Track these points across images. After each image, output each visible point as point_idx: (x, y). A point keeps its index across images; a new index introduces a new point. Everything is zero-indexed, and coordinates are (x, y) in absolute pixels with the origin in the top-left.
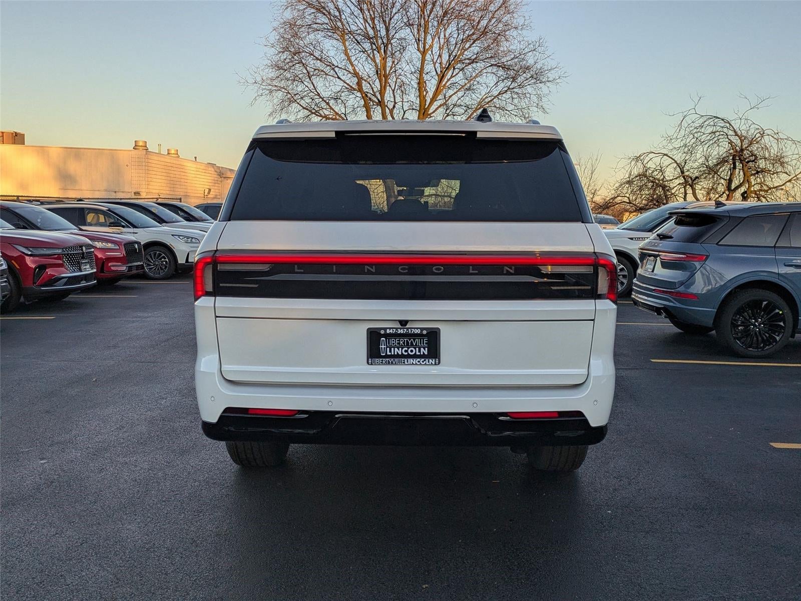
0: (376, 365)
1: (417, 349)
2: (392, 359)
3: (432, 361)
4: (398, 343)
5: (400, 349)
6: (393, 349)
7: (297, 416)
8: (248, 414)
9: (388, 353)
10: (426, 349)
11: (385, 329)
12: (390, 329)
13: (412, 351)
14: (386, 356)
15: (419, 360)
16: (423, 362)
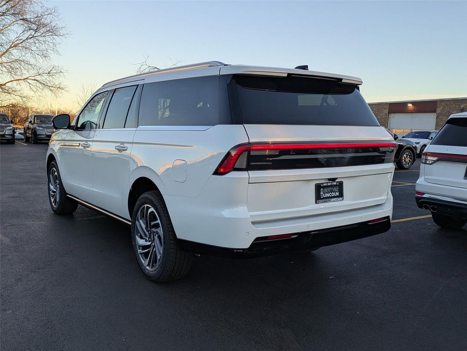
0: (320, 203)
1: (335, 193)
2: (326, 200)
3: (341, 199)
4: (328, 191)
5: (328, 194)
6: (325, 194)
7: (292, 236)
8: (268, 240)
9: (324, 197)
10: (338, 192)
11: (323, 184)
12: (325, 183)
13: (334, 194)
14: (324, 198)
15: (336, 199)
16: (337, 199)
